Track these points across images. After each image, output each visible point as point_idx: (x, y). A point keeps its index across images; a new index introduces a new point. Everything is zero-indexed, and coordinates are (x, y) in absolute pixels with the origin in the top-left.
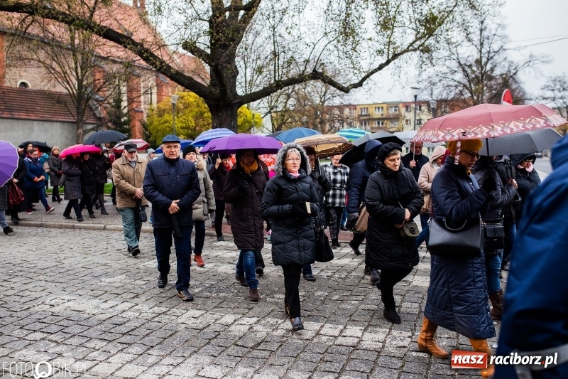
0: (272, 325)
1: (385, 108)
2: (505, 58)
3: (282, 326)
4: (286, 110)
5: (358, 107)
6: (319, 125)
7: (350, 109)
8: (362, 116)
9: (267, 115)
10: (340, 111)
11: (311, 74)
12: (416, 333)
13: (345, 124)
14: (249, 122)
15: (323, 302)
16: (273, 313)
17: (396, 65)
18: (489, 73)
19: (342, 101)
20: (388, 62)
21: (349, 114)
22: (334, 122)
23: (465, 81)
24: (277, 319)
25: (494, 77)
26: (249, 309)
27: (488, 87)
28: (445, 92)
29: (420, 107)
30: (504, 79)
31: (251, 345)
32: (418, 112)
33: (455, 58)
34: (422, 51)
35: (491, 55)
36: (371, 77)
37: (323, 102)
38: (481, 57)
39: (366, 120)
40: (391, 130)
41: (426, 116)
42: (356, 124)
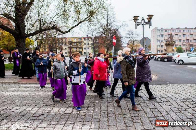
0: (44, 110)
1: (77, 39)
2: (115, 24)
3: (47, 110)
4: (42, 39)
5: (68, 38)
6: (54, 45)
7: (65, 39)
8: (69, 41)
9: (35, 40)
10: (62, 40)
11: (52, 27)
13: (63, 44)
14: (29, 43)
16: (44, 106)
17: (81, 25)
18: (110, 29)
19: (62, 36)
20: (78, 24)
21: (65, 41)
22: (60, 44)
23: (103, 31)
25: (112, 30)
26: (36, 105)
27: (110, 33)
28: (97, 34)
29: (89, 39)
30: (115, 31)
31: (38, 116)
33: (99, 23)
34: (89, 21)
35: (111, 23)
37: (56, 37)
38: (108, 24)
39: (71, 43)
40: (79, 46)
41: (91, 42)
42: (67, 44)
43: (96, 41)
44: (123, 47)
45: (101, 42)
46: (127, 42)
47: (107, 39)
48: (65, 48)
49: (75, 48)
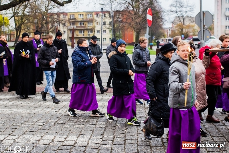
1: (84, 15)
4: (24, 15)
5: (68, 14)
6: (45, 25)
7: (64, 15)
8: (71, 19)
9: (12, 18)
10: (57, 16)
12: (104, 136)
13: (61, 24)
14: (1, 22)
15: (54, 125)
16: (26, 133)
19: (59, 10)
21: (63, 18)
22: (55, 23)
24: (29, 135)
26: (12, 132)
27: (142, 4)
28: (119, 6)
29: (105, 15)
32: (104, 17)
37: (47, 11)
39: (74, 21)
40: (88, 28)
41: (108, 20)
42: (67, 24)
43: (118, 19)
44: (165, 29)
45: (127, 20)
46: (172, 19)
47: (136, 15)
48: (64, 31)
49: (81, 30)
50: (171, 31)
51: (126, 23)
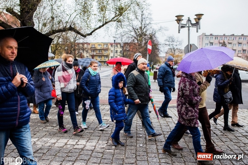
1: (102, 45)
2: (151, 27)
4: (58, 44)
5: (90, 44)
7: (87, 45)
8: (92, 48)
10: (82, 45)
11: (69, 28)
13: (85, 51)
17: (107, 27)
18: (145, 33)
19: (83, 41)
20: (103, 25)
21: (86, 47)
22: (80, 50)
23: (135, 36)
25: (147, 35)
27: (144, 38)
28: (127, 39)
29: (117, 45)
30: (151, 36)
32: (116, 47)
33: (131, 25)
34: (117, 21)
35: (146, 25)
36: (96, 31)
37: (75, 41)
38: (142, 26)
39: (94, 50)
40: (105, 55)
41: (119, 49)
42: (90, 51)
43: (127, 49)
44: (161, 57)
45: (133, 50)
46: (166, 51)
47: (140, 46)
48: (87, 56)
49: (99, 56)
50: (165, 59)
51: (132, 51)
